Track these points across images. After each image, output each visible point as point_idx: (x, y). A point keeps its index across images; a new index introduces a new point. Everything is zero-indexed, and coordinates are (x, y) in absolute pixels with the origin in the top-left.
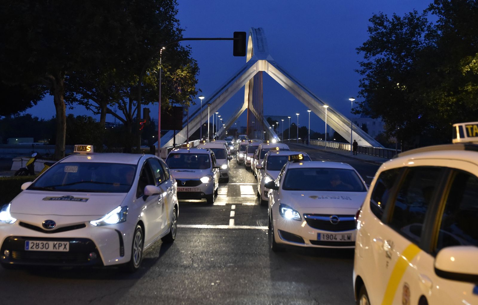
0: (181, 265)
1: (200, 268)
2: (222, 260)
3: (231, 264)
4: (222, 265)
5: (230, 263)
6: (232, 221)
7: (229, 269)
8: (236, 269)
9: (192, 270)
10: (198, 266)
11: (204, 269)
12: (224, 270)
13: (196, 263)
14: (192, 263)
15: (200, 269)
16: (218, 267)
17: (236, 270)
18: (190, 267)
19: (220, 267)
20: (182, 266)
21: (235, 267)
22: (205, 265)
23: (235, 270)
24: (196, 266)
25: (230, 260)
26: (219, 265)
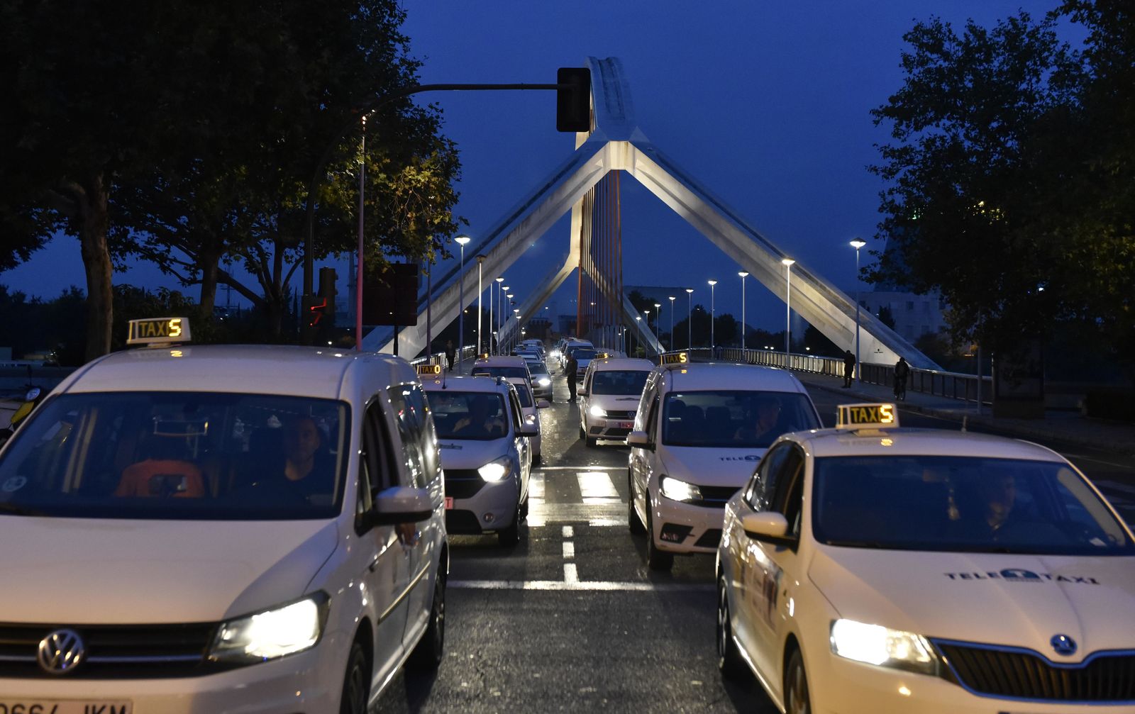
0: (455, 693)
1: (507, 700)
2: (564, 677)
3: (590, 689)
4: (565, 692)
5: (586, 685)
6: (571, 571)
7: (587, 702)
8: (606, 701)
9: (486, 705)
10: (502, 694)
11: (518, 702)
12: (574, 703)
13: (493, 686)
14: (485, 687)
15: (510, 703)
16: (557, 696)
17: (606, 705)
18: (481, 696)
19: (561, 697)
20: (458, 695)
21: (603, 697)
22: (519, 691)
23: (604, 705)
24: (497, 694)
25: (586, 678)
26: (558, 692)
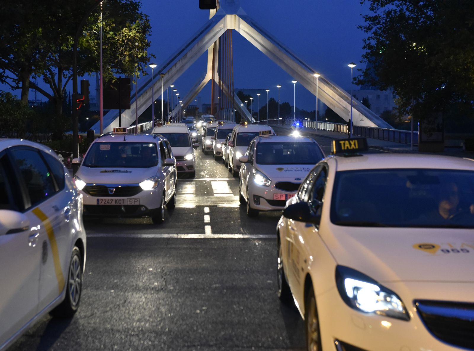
0: (151, 288)
1: (177, 291)
2: (205, 280)
3: (217, 285)
4: (205, 287)
5: (215, 283)
6: (208, 229)
7: (216, 292)
8: (225, 291)
9: (166, 293)
10: (174, 288)
11: (182, 292)
12: (210, 292)
13: (170, 284)
14: (166, 285)
15: (178, 293)
16: (201, 289)
17: (226, 293)
18: (164, 289)
19: (203, 289)
20: (153, 289)
21: (224, 289)
22: (182, 286)
23: (224, 293)
24: (172, 288)
25: (215, 280)
26: (202, 287)
